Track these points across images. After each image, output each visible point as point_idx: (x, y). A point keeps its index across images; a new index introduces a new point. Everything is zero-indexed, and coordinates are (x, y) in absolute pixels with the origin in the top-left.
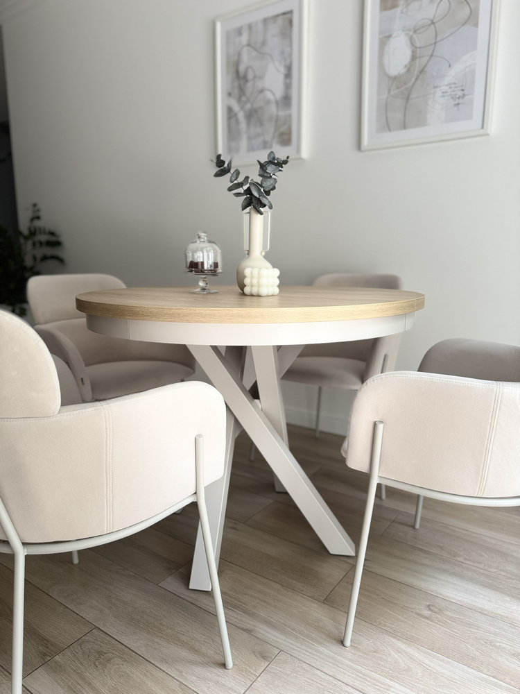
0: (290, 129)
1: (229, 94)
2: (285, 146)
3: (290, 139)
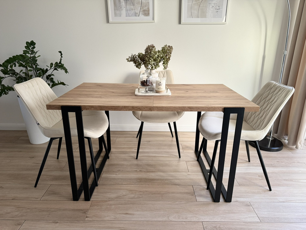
0: (149, 9)
2: (146, 16)
3: (149, 14)
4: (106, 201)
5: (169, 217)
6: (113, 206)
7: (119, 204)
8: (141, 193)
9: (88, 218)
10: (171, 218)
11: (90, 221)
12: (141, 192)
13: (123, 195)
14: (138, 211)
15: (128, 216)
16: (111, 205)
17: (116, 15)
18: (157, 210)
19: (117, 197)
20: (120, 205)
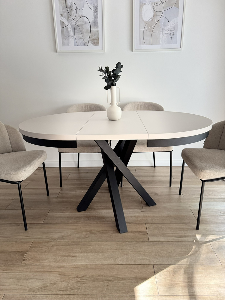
0: (98, 37)
1: (62, 15)
2: (96, 45)
3: (98, 43)
4: (49, 242)
5: (115, 259)
6: (55, 247)
7: (62, 245)
8: (88, 233)
9: (25, 261)
10: (119, 261)
11: (27, 265)
12: (87, 231)
13: (67, 234)
14: (82, 252)
15: (70, 258)
16: (53, 246)
17: (63, 44)
18: (104, 251)
19: (61, 237)
20: (63, 247)
